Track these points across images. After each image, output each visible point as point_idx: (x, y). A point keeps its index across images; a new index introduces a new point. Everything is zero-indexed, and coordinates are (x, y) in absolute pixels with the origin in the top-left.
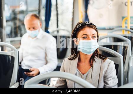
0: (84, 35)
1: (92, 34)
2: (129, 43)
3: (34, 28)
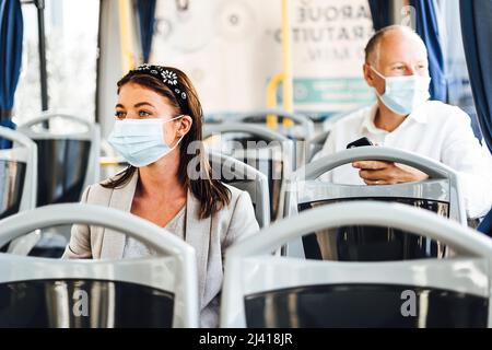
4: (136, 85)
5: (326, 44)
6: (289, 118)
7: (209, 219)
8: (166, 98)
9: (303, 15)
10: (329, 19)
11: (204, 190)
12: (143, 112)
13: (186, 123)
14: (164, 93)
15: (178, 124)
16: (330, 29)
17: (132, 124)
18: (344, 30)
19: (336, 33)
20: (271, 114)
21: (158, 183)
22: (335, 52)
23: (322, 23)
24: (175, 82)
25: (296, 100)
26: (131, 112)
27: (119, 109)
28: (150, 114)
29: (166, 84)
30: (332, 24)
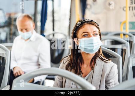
0: (84, 32)
1: (93, 31)
2: (127, 45)
3: (26, 30)
6: (127, 35)
9: (132, 3)
20: (122, 33)
25: (129, 29)
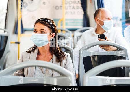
4: (41, 24)
5: (69, 10)
6: (64, 30)
7: (60, 62)
8: (49, 28)
10: (70, 4)
11: (58, 54)
12: (42, 32)
13: (53, 35)
14: (48, 27)
15: (51, 35)
16: (70, 7)
17: (39, 35)
18: (74, 7)
19: (72, 8)
21: (44, 52)
22: (71, 12)
23: (68, 5)
24: (51, 24)
26: (38, 31)
27: (35, 30)
28: (44, 32)
29: (49, 24)
30: (70, 5)
